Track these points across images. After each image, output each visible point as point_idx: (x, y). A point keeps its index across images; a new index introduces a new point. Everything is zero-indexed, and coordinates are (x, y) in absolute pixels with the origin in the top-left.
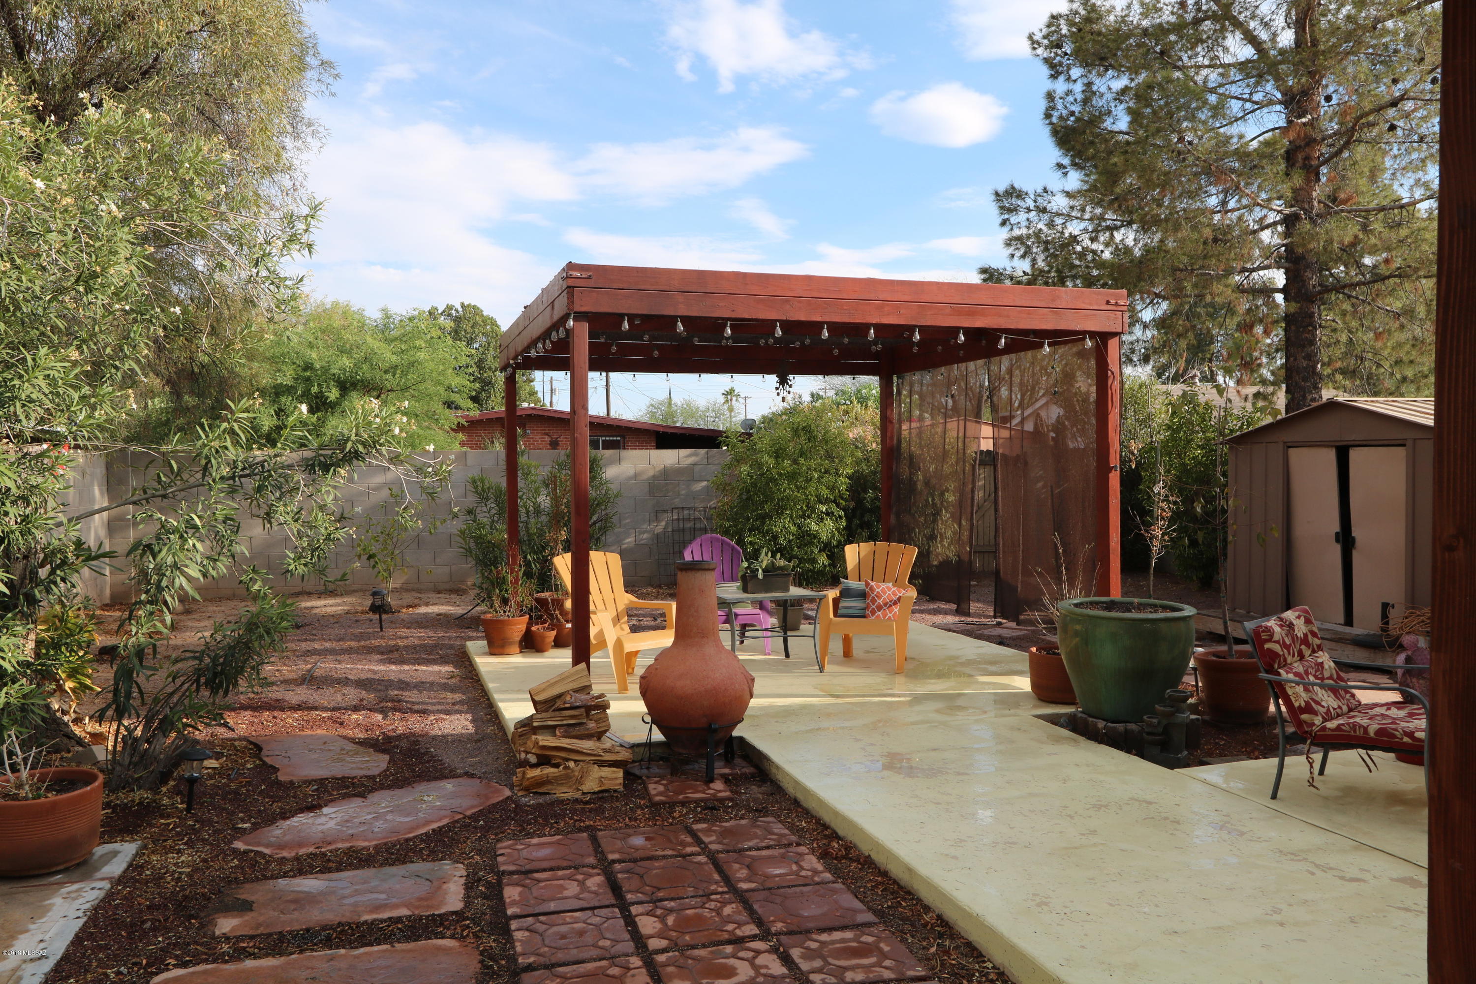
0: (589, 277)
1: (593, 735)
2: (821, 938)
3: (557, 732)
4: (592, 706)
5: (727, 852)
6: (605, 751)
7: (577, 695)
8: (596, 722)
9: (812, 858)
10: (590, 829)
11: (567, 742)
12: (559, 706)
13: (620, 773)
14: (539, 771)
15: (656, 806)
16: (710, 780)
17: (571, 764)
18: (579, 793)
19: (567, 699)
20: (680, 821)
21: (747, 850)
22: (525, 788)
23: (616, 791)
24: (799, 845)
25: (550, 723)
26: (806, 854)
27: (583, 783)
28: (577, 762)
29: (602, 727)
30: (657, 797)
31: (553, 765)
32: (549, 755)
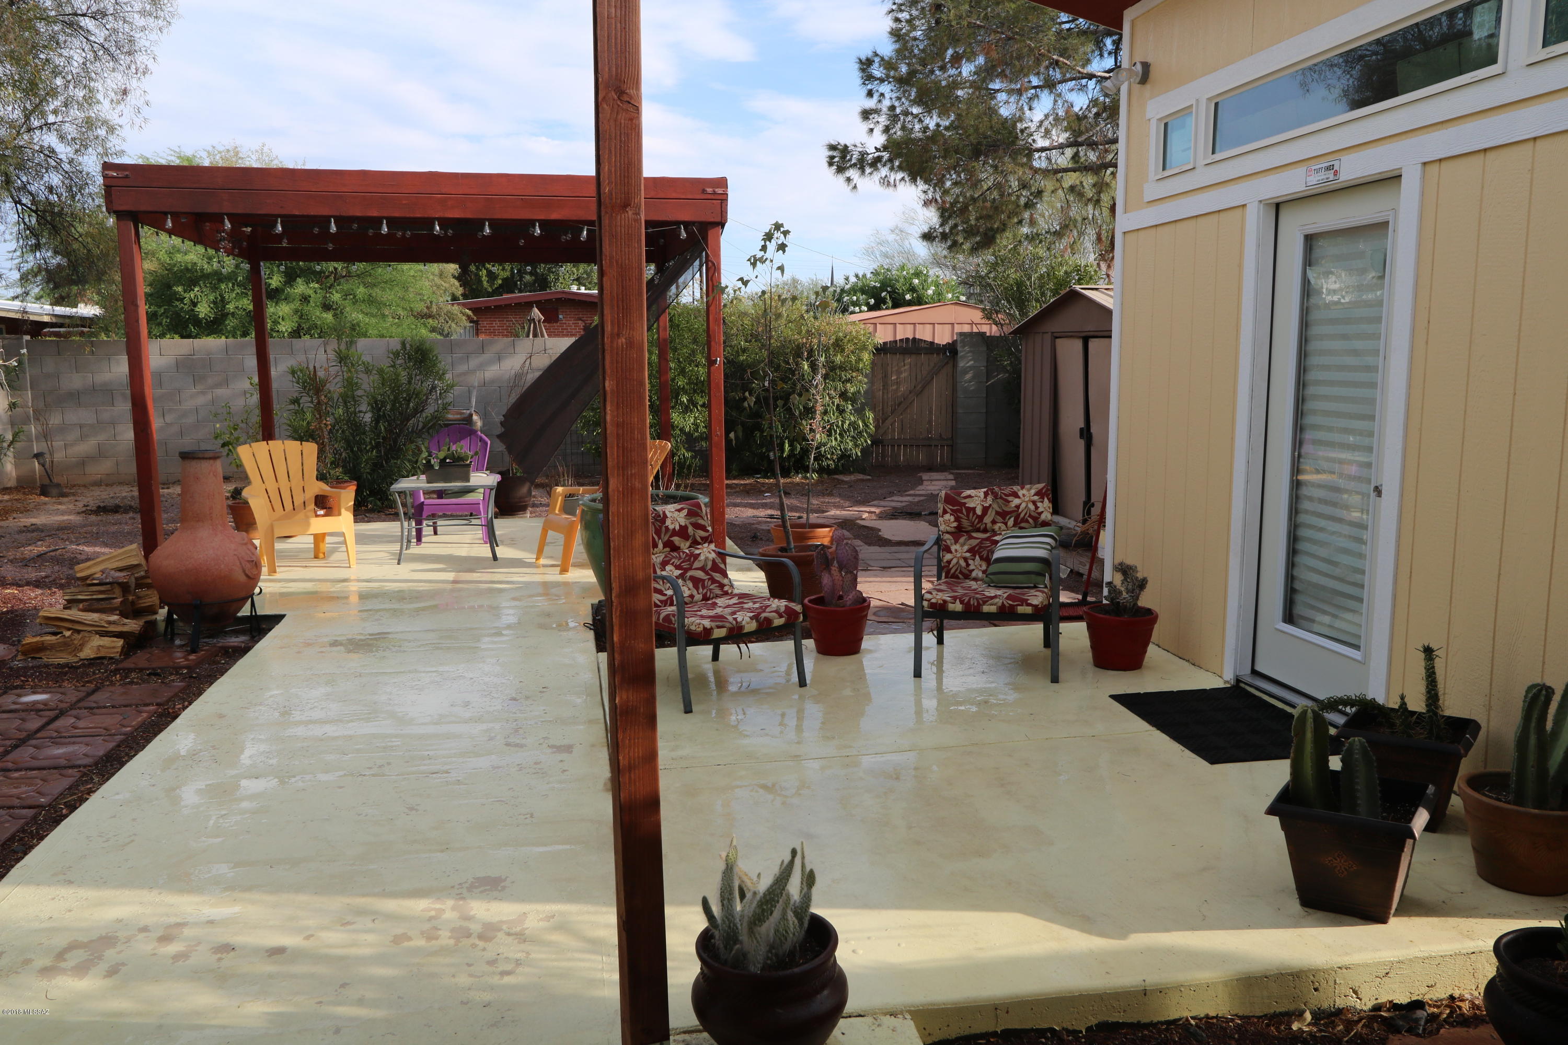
0: (126, 177)
1: (115, 609)
2: (16, 775)
3: (81, 606)
4: (127, 583)
5: (85, 708)
6: (110, 623)
7: (113, 572)
8: (139, 598)
9: (145, 715)
10: (16, 688)
11: (74, 614)
12: (89, 582)
13: (120, 643)
14: (38, 639)
15: (116, 671)
16: (193, 651)
17: (68, 633)
18: (76, 659)
19: (97, 576)
20: (112, 684)
21: (105, 707)
22: (24, 653)
23: (111, 658)
24: (157, 705)
25: (80, 597)
26: (146, 712)
27: (81, 650)
28: (79, 632)
29: (146, 602)
30: (128, 664)
31: (55, 634)
32: (55, 624)
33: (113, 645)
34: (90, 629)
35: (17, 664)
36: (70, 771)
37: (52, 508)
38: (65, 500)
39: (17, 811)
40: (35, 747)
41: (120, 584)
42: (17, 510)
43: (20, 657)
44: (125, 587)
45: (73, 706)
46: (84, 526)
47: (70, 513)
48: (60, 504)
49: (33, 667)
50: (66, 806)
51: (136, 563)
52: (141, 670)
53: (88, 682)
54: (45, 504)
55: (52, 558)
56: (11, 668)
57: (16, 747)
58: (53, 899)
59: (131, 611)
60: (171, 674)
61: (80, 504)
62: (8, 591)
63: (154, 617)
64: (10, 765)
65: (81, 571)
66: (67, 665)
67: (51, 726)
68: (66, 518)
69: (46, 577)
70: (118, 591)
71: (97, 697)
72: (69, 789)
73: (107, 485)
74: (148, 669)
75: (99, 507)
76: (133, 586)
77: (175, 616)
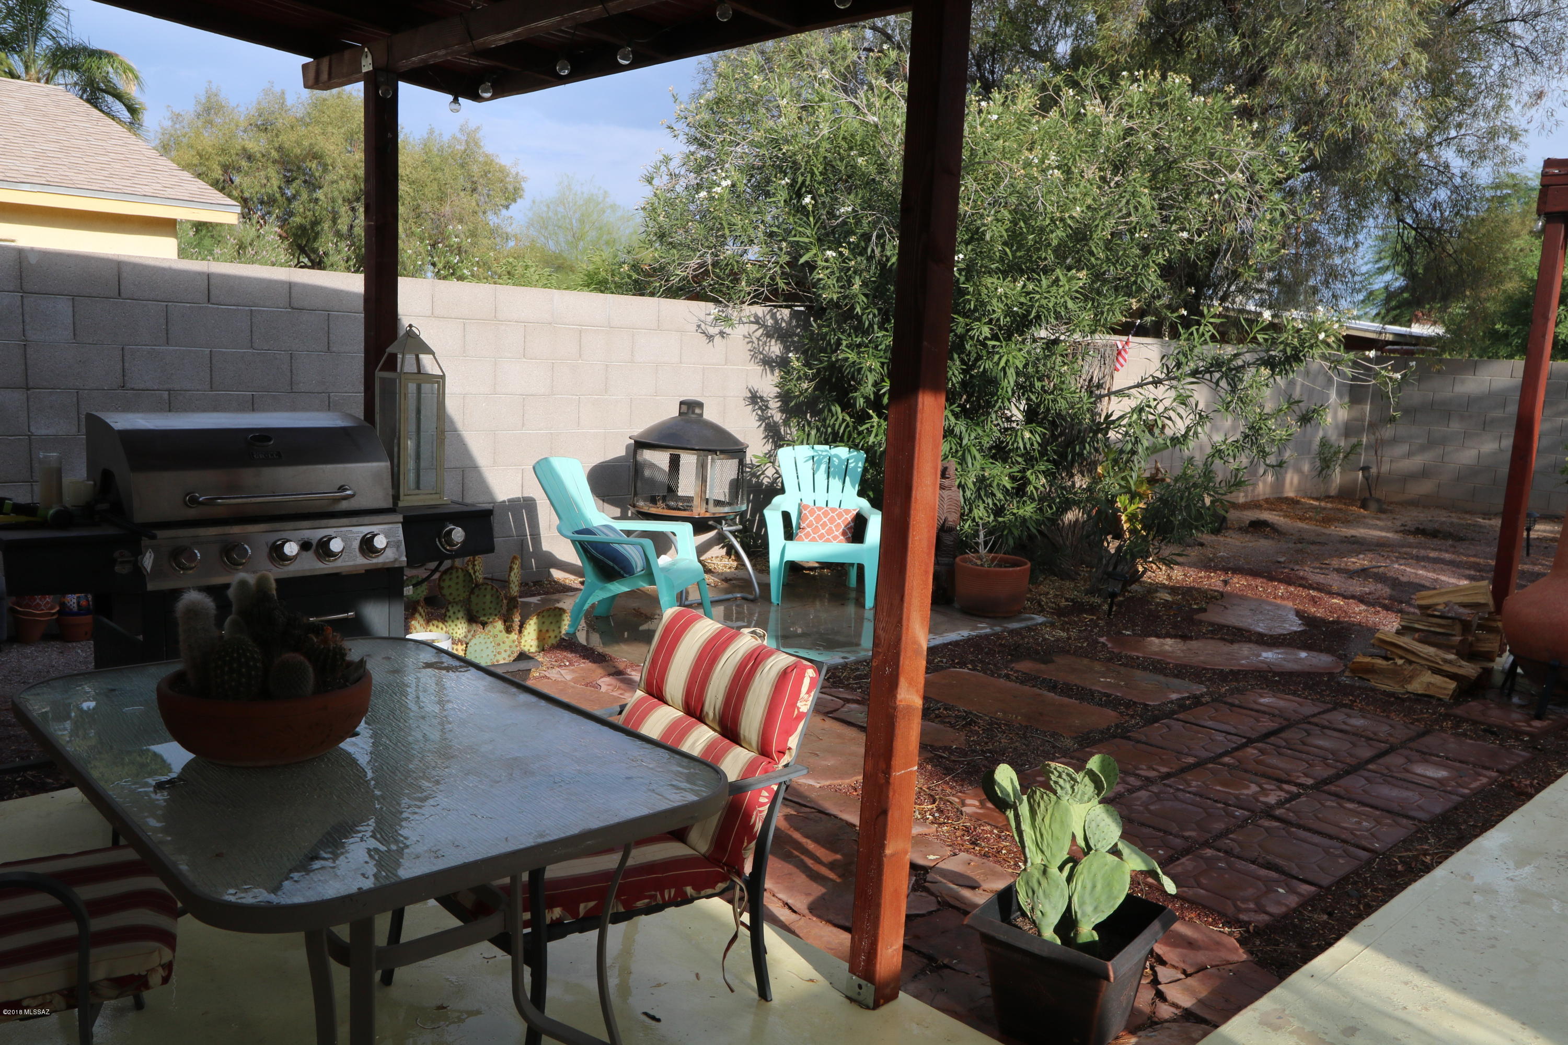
1: (1452, 647)
2: (1350, 806)
3: (1417, 636)
4: (1470, 622)
5: (1417, 751)
6: (1445, 661)
7: (1456, 607)
8: (1478, 640)
9: (1485, 780)
10: (1345, 706)
11: (1406, 641)
12: (1429, 612)
13: (1452, 685)
14: (1368, 660)
15: (1447, 716)
16: (1539, 717)
17: (1400, 662)
18: (1402, 691)
19: (1440, 607)
20: (1442, 729)
21: (1438, 756)
22: (1353, 671)
23: (1440, 699)
24: (1498, 771)
25: (1416, 626)
26: (1485, 776)
27: (1410, 682)
28: (1411, 662)
29: (1485, 647)
30: (1459, 711)
31: (1386, 658)
32: (1387, 649)
33: (1444, 685)
34: (1423, 662)
35: (1343, 679)
36: (1405, 821)
37: (1371, 522)
38: (1383, 516)
39: (1352, 849)
40: (1366, 779)
41: (1461, 621)
42: (1338, 520)
43: (1347, 674)
44: (1466, 626)
45: (1403, 744)
46: (1403, 546)
47: (1387, 530)
48: (1379, 519)
49: (1359, 688)
50: (1401, 862)
51: (1483, 601)
52: (1475, 723)
53: (1418, 720)
54: (1364, 517)
55: (1376, 575)
56: (1339, 683)
57: (1347, 773)
58: (1406, 983)
59: (1470, 654)
60: (1510, 737)
61: (1398, 523)
62: (1335, 601)
63: (1491, 665)
64: (1342, 792)
65: (1423, 598)
66: (1392, 694)
67: (1381, 761)
68: (1384, 534)
69: (1370, 593)
70: (1458, 628)
71: (1429, 740)
72: (1404, 841)
73: (1424, 507)
74: (1483, 724)
75: (1418, 529)
76: (1475, 626)
77: (1519, 670)
